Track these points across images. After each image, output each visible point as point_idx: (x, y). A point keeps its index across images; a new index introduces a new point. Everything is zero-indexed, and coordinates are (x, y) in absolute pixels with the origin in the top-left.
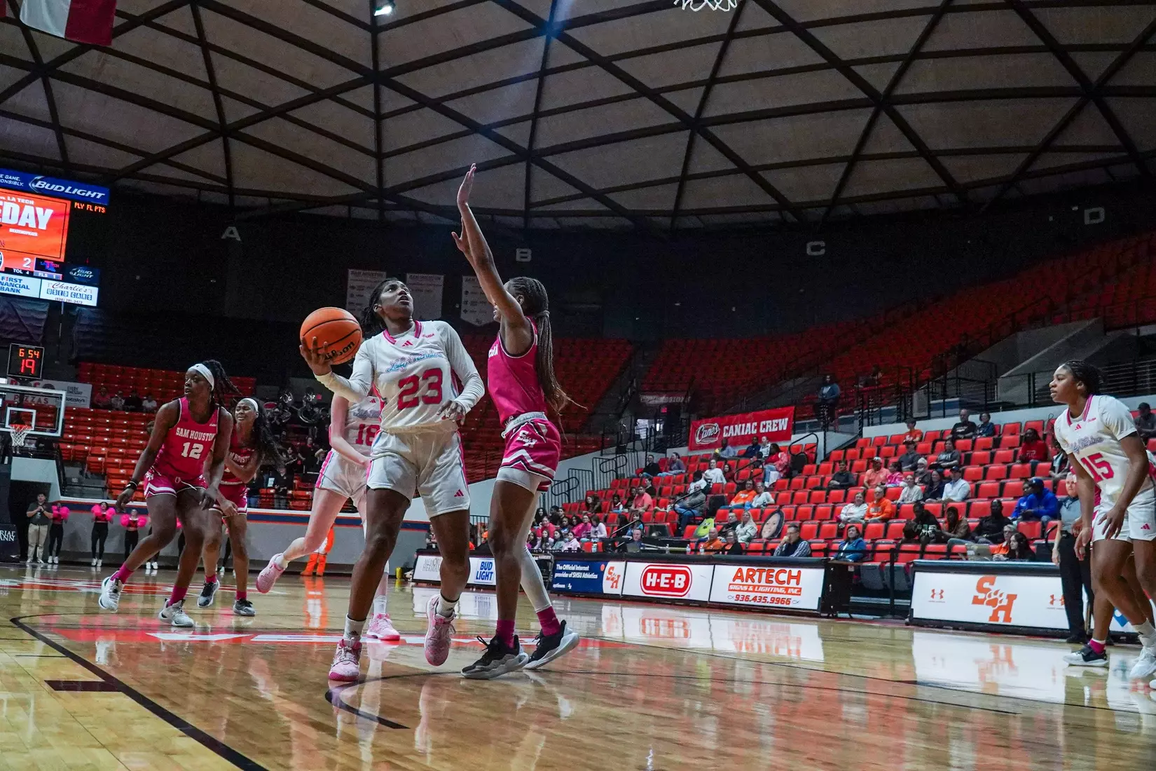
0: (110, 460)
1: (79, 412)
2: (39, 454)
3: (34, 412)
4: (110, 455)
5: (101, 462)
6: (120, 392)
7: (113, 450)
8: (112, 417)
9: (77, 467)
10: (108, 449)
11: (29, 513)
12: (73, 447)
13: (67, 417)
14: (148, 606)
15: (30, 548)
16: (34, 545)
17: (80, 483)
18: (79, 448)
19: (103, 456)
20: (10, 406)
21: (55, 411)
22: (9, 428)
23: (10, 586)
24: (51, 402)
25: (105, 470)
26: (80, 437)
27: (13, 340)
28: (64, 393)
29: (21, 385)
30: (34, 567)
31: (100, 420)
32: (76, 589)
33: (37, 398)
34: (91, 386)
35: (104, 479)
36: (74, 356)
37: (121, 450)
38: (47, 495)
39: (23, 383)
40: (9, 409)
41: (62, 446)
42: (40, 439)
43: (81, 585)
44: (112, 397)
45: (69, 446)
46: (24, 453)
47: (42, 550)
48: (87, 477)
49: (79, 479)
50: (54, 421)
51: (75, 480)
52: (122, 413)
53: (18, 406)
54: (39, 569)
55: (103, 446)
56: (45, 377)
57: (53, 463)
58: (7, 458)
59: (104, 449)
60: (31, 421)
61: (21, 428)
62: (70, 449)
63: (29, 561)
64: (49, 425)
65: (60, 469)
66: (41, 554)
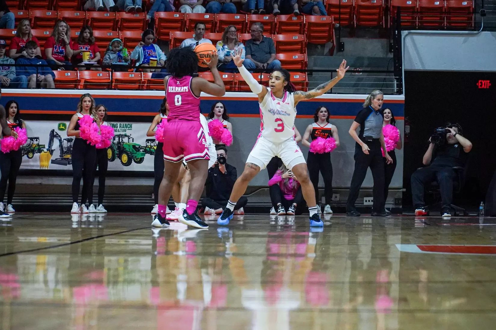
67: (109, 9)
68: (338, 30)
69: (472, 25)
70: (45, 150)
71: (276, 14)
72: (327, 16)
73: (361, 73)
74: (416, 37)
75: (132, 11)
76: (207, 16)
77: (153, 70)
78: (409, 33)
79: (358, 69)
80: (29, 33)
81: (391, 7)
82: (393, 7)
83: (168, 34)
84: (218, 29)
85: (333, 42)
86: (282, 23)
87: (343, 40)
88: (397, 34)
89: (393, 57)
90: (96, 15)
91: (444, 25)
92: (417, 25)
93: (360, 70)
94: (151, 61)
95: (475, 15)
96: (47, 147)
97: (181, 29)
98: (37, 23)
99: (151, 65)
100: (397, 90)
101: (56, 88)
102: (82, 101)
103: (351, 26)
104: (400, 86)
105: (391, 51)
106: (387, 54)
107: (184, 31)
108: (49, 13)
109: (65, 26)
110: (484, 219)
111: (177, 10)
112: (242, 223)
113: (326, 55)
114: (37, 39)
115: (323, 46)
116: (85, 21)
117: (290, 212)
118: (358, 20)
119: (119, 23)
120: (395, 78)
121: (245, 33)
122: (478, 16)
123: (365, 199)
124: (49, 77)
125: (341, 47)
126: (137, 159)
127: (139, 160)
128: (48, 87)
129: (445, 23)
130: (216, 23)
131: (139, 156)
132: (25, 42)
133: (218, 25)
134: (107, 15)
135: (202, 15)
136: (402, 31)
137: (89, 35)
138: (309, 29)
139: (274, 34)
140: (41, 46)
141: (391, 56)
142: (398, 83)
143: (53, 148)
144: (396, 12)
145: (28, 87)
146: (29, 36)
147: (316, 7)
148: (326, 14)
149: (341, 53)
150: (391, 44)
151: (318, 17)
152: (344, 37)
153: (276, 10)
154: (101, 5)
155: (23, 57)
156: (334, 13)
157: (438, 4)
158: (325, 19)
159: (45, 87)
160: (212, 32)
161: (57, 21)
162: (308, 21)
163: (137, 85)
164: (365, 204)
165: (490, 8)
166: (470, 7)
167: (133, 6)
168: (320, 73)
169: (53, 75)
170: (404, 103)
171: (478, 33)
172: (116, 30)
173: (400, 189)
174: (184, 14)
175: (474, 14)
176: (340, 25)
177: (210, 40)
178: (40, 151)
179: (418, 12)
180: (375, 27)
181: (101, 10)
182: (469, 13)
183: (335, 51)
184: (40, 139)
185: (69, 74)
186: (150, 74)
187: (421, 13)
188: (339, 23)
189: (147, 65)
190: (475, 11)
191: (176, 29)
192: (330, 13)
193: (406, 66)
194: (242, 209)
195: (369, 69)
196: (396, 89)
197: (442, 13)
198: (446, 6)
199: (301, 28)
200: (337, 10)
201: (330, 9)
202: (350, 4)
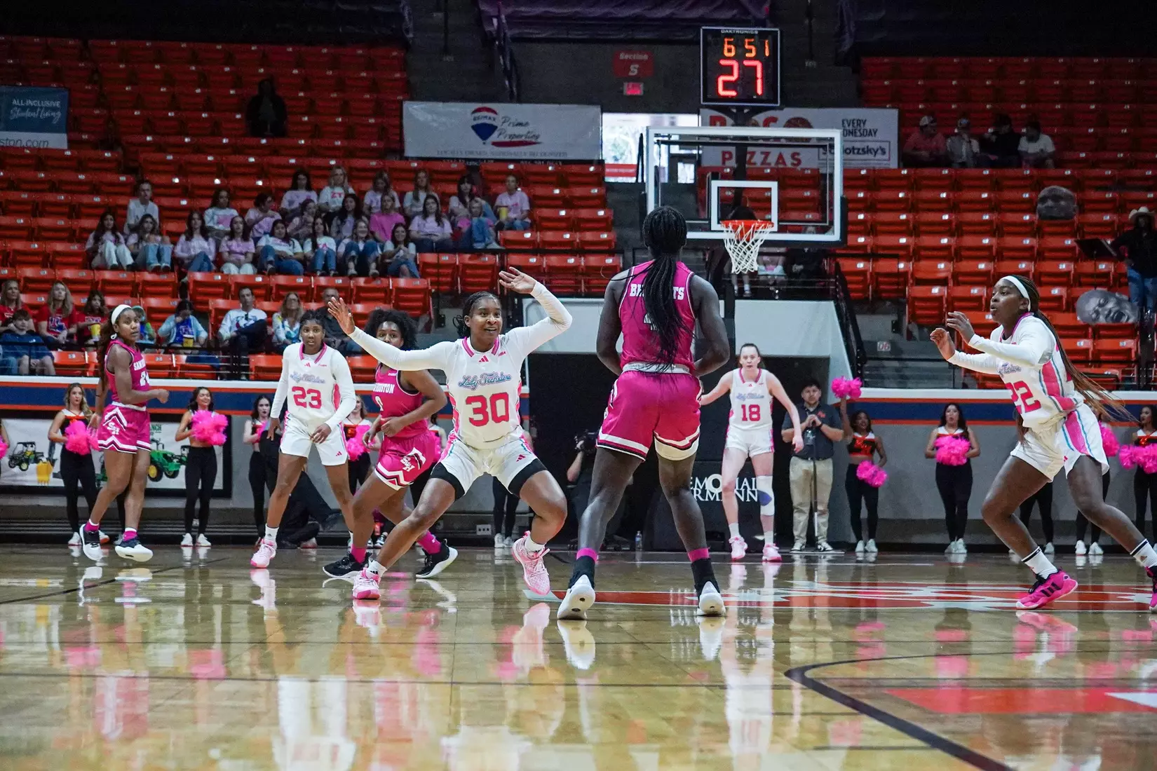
0: (960, 291)
1: (875, 181)
2: (793, 289)
3: (774, 185)
4: (957, 278)
5: (938, 299)
6: (964, 121)
7: (966, 266)
8: (954, 185)
9: (886, 313)
10: (951, 266)
12: (870, 266)
13: (851, 194)
14: (1094, 635)
15: (796, 515)
16: (807, 509)
17: (896, 354)
18: (884, 266)
19: (942, 282)
20: (715, 177)
21: (820, 181)
22: (720, 231)
24: (809, 160)
26: (885, 240)
27: (703, 20)
28: (836, 135)
29: (736, 124)
30: (811, 562)
31: (926, 194)
32: (918, 604)
33: (775, 153)
34: (895, 112)
36: (847, 44)
37: (982, 266)
38: (822, 385)
39: (742, 120)
40: (715, 184)
41: (846, 265)
42: (793, 253)
43: (927, 592)
44: (947, 136)
45: (861, 265)
46: (761, 290)
47: (825, 519)
48: (910, 336)
49: (893, 343)
50: (822, 205)
51: (883, 347)
52: (972, 172)
53: (735, 175)
54: (823, 564)
55: (940, 259)
56: (787, 103)
57: (830, 305)
58: (722, 304)
59: (942, 266)
60: (769, 210)
61: (747, 228)
62: (862, 273)
63: (797, 546)
64: (809, 216)
65: (847, 322)
66: (824, 529)
67: (125, 268)
68: (436, 296)
70: (44, 459)
71: (351, 277)
72: (421, 279)
75: (157, 270)
76: (259, 279)
77: (189, 352)
80: (17, 301)
83: (207, 303)
84: (273, 296)
85: (430, 314)
86: (359, 289)
87: (444, 311)
88: (516, 303)
90: (108, 275)
91: (581, 291)
94: (184, 340)
96: (46, 455)
97: (225, 297)
98: (28, 286)
99: (185, 345)
101: (58, 374)
102: (69, 393)
103: (453, 292)
107: (228, 299)
108: (44, 273)
109: (63, 290)
110: (643, 555)
111: (219, 271)
112: (314, 559)
114: (28, 309)
116: (94, 283)
117: (378, 545)
118: (463, 284)
119: (140, 288)
121: (311, 302)
123: (479, 526)
124: (47, 359)
125: (440, 321)
126: (169, 472)
127: (171, 473)
128: (46, 372)
129: (583, 288)
130: (271, 289)
131: (172, 469)
132: (12, 312)
133: (274, 291)
134: (123, 276)
135: (253, 277)
137: (99, 304)
138: (397, 295)
139: (350, 303)
140: (34, 317)
143: (54, 457)
145: (19, 374)
146: (17, 304)
147: (404, 267)
148: (419, 276)
149: (441, 329)
151: (410, 280)
152: (445, 307)
153: (352, 271)
154: (115, 262)
155: (10, 331)
156: (431, 275)
157: (573, 262)
158: (418, 283)
159: (42, 373)
160: (266, 300)
161: (54, 281)
162: (396, 285)
163: (166, 372)
164: (479, 533)
166: (616, 266)
167: (159, 264)
169: (53, 358)
170: (528, 397)
172: (136, 297)
173: (525, 513)
174: (227, 275)
176: (438, 291)
177: (265, 311)
178: (37, 461)
179: (545, 273)
181: (114, 268)
183: (433, 326)
184: (37, 444)
185: (74, 356)
186: (184, 357)
187: (549, 274)
188: (438, 288)
189: (179, 345)
191: (217, 295)
192: (424, 275)
194: (314, 540)
197: (578, 274)
198: (583, 264)
199: (386, 295)
200: (435, 271)
201: (424, 270)
202: (453, 262)
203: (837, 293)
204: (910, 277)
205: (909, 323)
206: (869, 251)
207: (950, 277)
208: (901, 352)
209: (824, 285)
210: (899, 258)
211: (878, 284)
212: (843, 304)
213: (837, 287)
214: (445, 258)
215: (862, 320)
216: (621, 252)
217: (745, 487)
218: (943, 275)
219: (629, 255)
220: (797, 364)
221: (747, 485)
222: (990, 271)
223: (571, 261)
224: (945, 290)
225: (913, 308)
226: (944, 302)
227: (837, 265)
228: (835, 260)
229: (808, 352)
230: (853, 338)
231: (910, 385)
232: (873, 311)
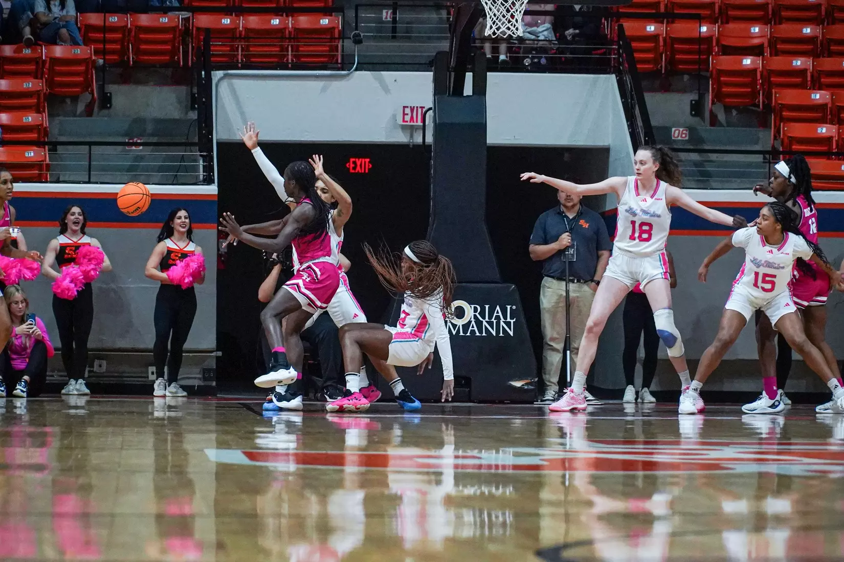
0: (778, 63)
4: (776, 46)
5: (751, 72)
7: (786, 30)
9: (683, 91)
10: (767, 29)
11: (539, 250)
12: (663, 28)
15: (547, 354)
16: (560, 346)
17: (696, 143)
18: (682, 29)
19: (756, 51)
23: (515, 467)
25: (768, 96)
35: (765, 124)
37: (807, 31)
41: (632, 27)
45: (651, 28)
48: (714, 121)
49: (691, 130)
51: (679, 134)
55: (755, 20)
58: (469, 76)
59: (756, 30)
62: (654, 37)
68: (101, 70)
69: (337, 60)
72: (83, 47)
73: (141, 148)
74: (237, 82)
78: (226, 76)
79: (135, 139)
81: (194, 29)
82: (198, 29)
85: (93, 90)
86: (5, 60)
87: (111, 88)
88: (203, 76)
89: (196, 118)
91: (287, 60)
92: (240, 61)
93: (139, 141)
95: (343, 42)
100: (204, 176)
103: (124, 64)
104: (209, 169)
105: (193, 108)
106: (187, 113)
113: (80, 116)
115: (75, 99)
118: (137, 52)
120: (201, 155)
122: (348, 43)
125: (106, 101)
129: (290, 57)
136: (212, 72)
138: (51, 69)
141: (193, 115)
142: (205, 164)
144: (202, 37)
147: (64, 31)
148: (81, 43)
149: (105, 112)
150: (193, 95)
151: (67, 47)
152: (114, 83)
156: (95, 41)
157: (277, 23)
158: (79, 52)
162: (49, 56)
165: (369, 30)
166: (334, 28)
168: (70, 147)
170: (216, 199)
171: (348, 75)
173: (212, 352)
175: (341, 40)
176: (104, 61)
179: (241, 38)
180: (165, 65)
182: (333, 39)
183: (96, 109)
187: (247, 39)
188: (104, 59)
190: (342, 36)
192: (87, 42)
193: (220, 134)
195: (155, 140)
196: (201, 174)
197: (283, 38)
198: (290, 26)
199: (37, 68)
200: (99, 36)
201: (88, 34)
202: (123, 24)
203: (620, 64)
204: (714, 44)
205: (713, 103)
206: (662, 9)
207: (766, 45)
208: (701, 141)
209: (604, 54)
210: (700, 19)
211: (674, 52)
212: (628, 79)
213: (620, 55)
214: (114, 19)
215: (653, 100)
216: (341, 10)
217: (498, 318)
218: (756, 41)
219: (351, 14)
220: (566, 155)
221: (500, 314)
222: (817, 37)
223: (276, 22)
224: (759, 61)
225: (719, 84)
226: (759, 77)
227: (621, 27)
228: (618, 21)
229: (581, 141)
230: (640, 123)
231: (714, 185)
232: (666, 88)
